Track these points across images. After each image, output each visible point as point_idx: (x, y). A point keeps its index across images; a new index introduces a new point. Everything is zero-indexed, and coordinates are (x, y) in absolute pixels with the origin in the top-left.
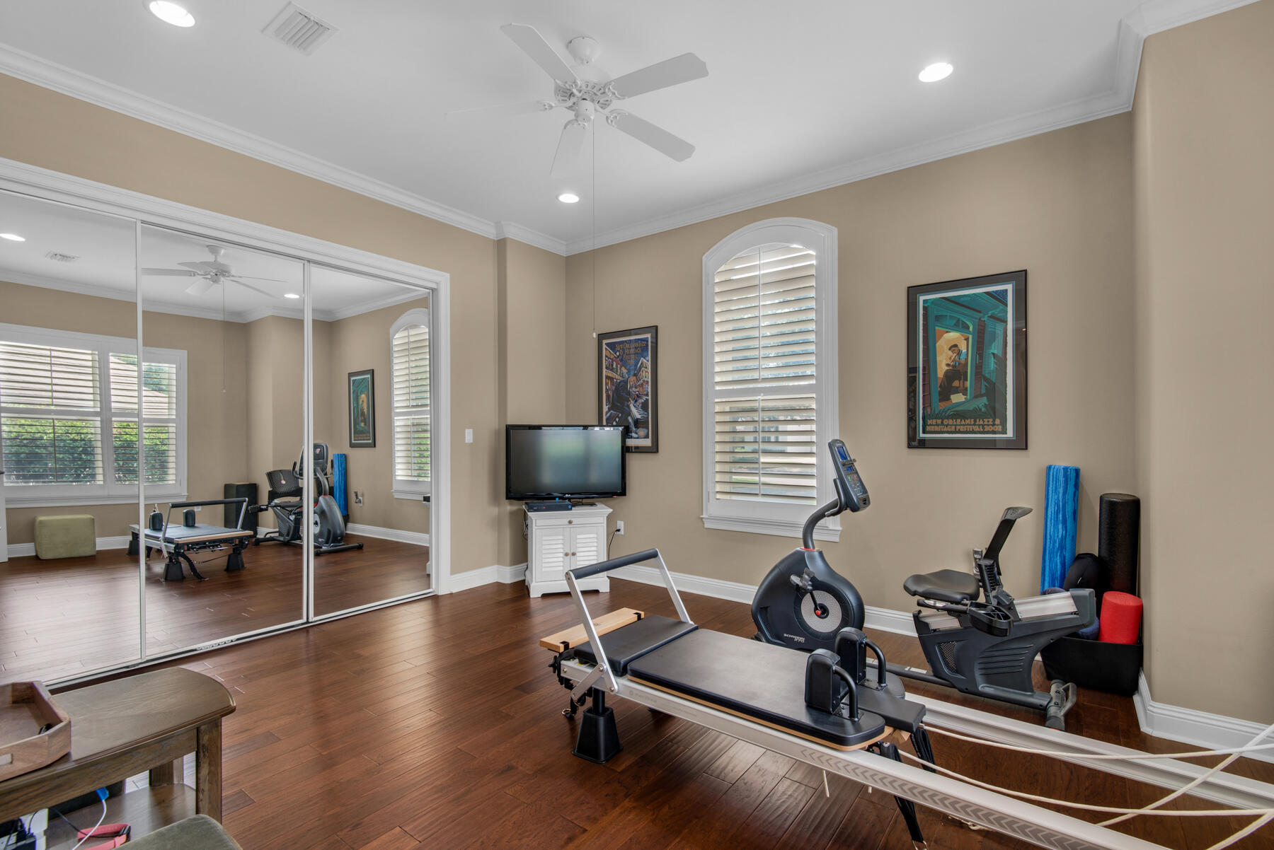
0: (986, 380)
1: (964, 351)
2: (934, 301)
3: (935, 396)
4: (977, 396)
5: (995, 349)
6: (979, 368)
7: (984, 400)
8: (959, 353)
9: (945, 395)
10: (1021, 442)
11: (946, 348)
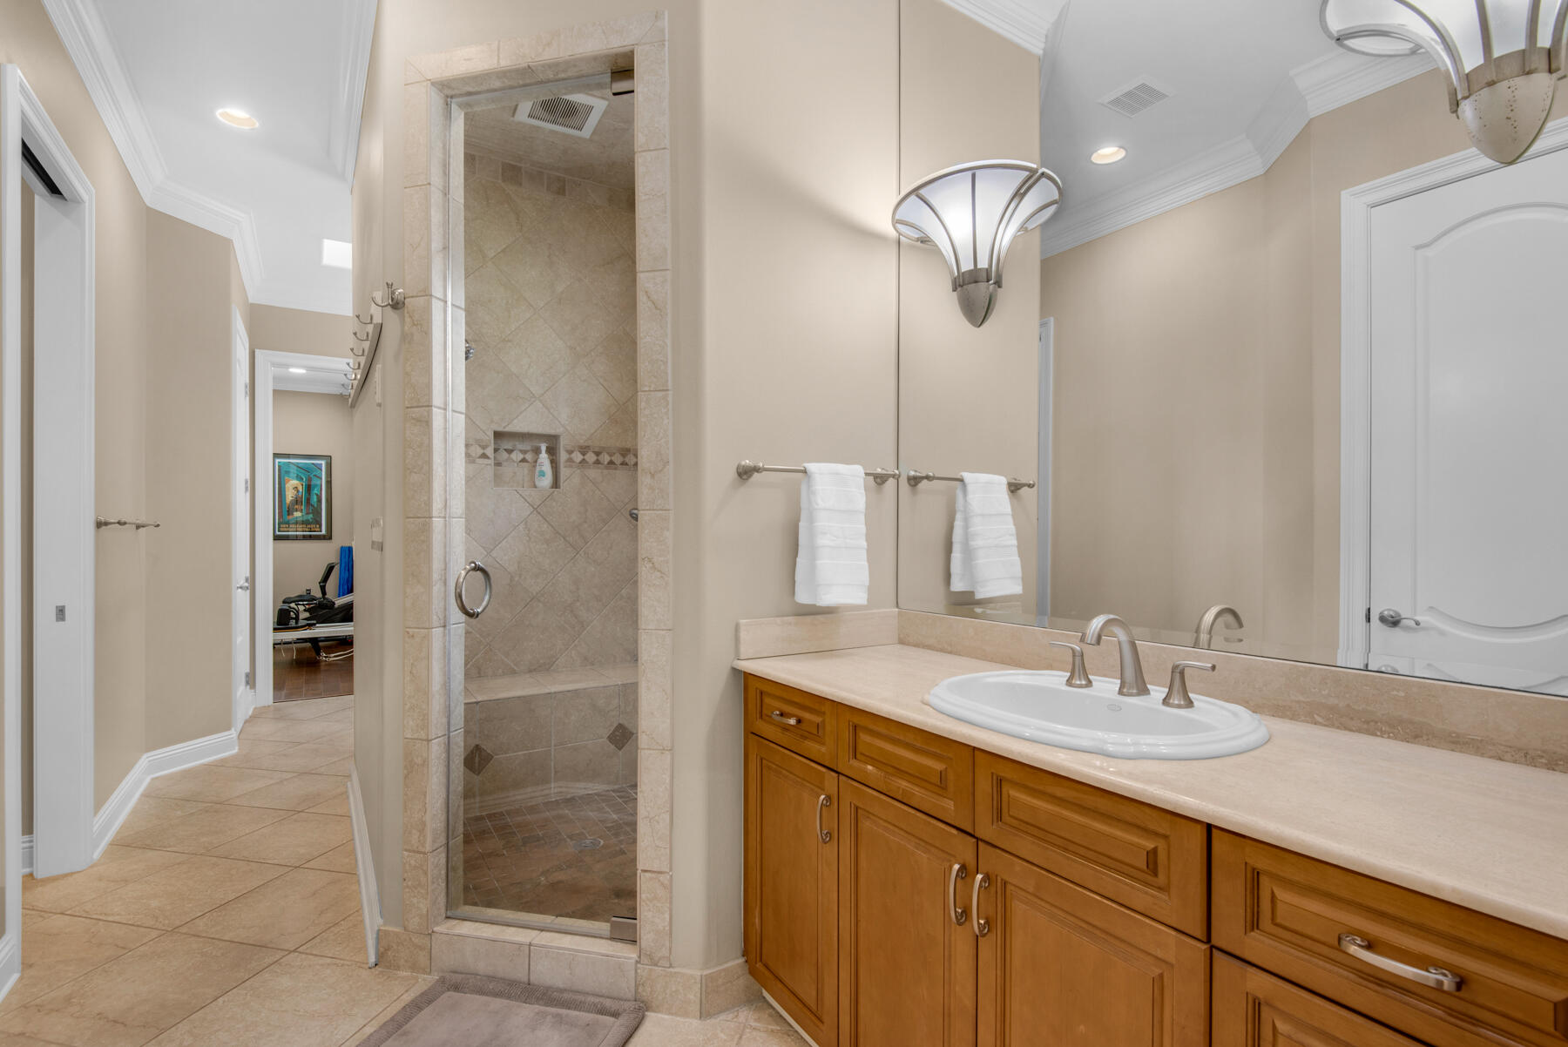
0: (312, 505)
1: (301, 490)
2: (285, 463)
3: (285, 513)
4: (308, 513)
5: (316, 491)
6: (308, 500)
7: (311, 516)
8: (298, 491)
9: (289, 512)
10: (328, 537)
11: (291, 488)
